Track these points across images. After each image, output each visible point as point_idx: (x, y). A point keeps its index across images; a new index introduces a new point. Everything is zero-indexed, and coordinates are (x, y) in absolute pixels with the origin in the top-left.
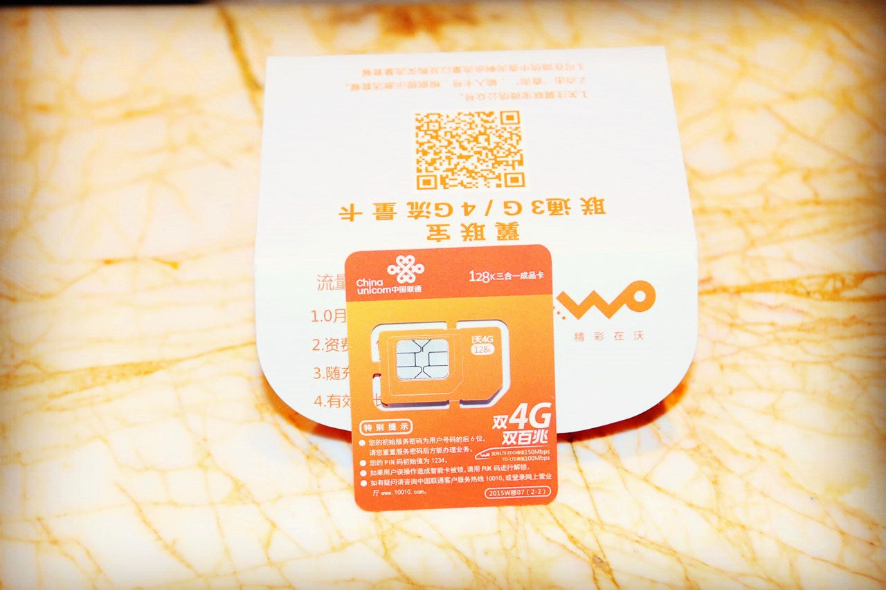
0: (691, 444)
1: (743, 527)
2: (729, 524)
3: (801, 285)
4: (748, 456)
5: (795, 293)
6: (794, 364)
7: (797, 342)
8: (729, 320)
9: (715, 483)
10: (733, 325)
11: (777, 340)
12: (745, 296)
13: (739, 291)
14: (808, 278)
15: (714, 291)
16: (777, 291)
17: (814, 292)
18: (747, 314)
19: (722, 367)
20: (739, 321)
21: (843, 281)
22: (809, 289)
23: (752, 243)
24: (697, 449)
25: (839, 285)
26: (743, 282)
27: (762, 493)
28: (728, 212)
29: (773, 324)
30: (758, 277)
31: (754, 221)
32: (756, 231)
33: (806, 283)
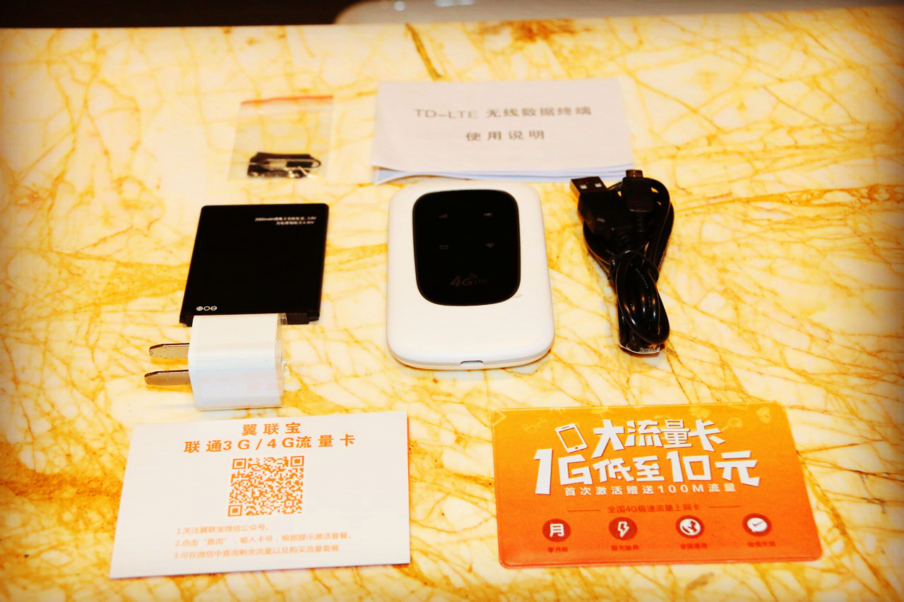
0: (721, 288)
1: (753, 333)
2: (745, 331)
3: (787, 197)
4: (755, 295)
5: (783, 202)
6: (782, 243)
7: (784, 230)
8: (743, 218)
9: (736, 309)
10: (746, 221)
11: (773, 229)
12: (752, 204)
13: (748, 201)
14: (791, 193)
15: (733, 201)
16: (772, 201)
17: (795, 201)
18: (754, 215)
19: (739, 245)
20: (748, 218)
21: (812, 195)
22: (791, 199)
23: (757, 172)
24: (725, 291)
25: (809, 197)
26: (751, 195)
27: (764, 314)
28: (741, 154)
29: (769, 220)
30: (760, 192)
31: (757, 159)
32: (759, 165)
33: (789, 195)
